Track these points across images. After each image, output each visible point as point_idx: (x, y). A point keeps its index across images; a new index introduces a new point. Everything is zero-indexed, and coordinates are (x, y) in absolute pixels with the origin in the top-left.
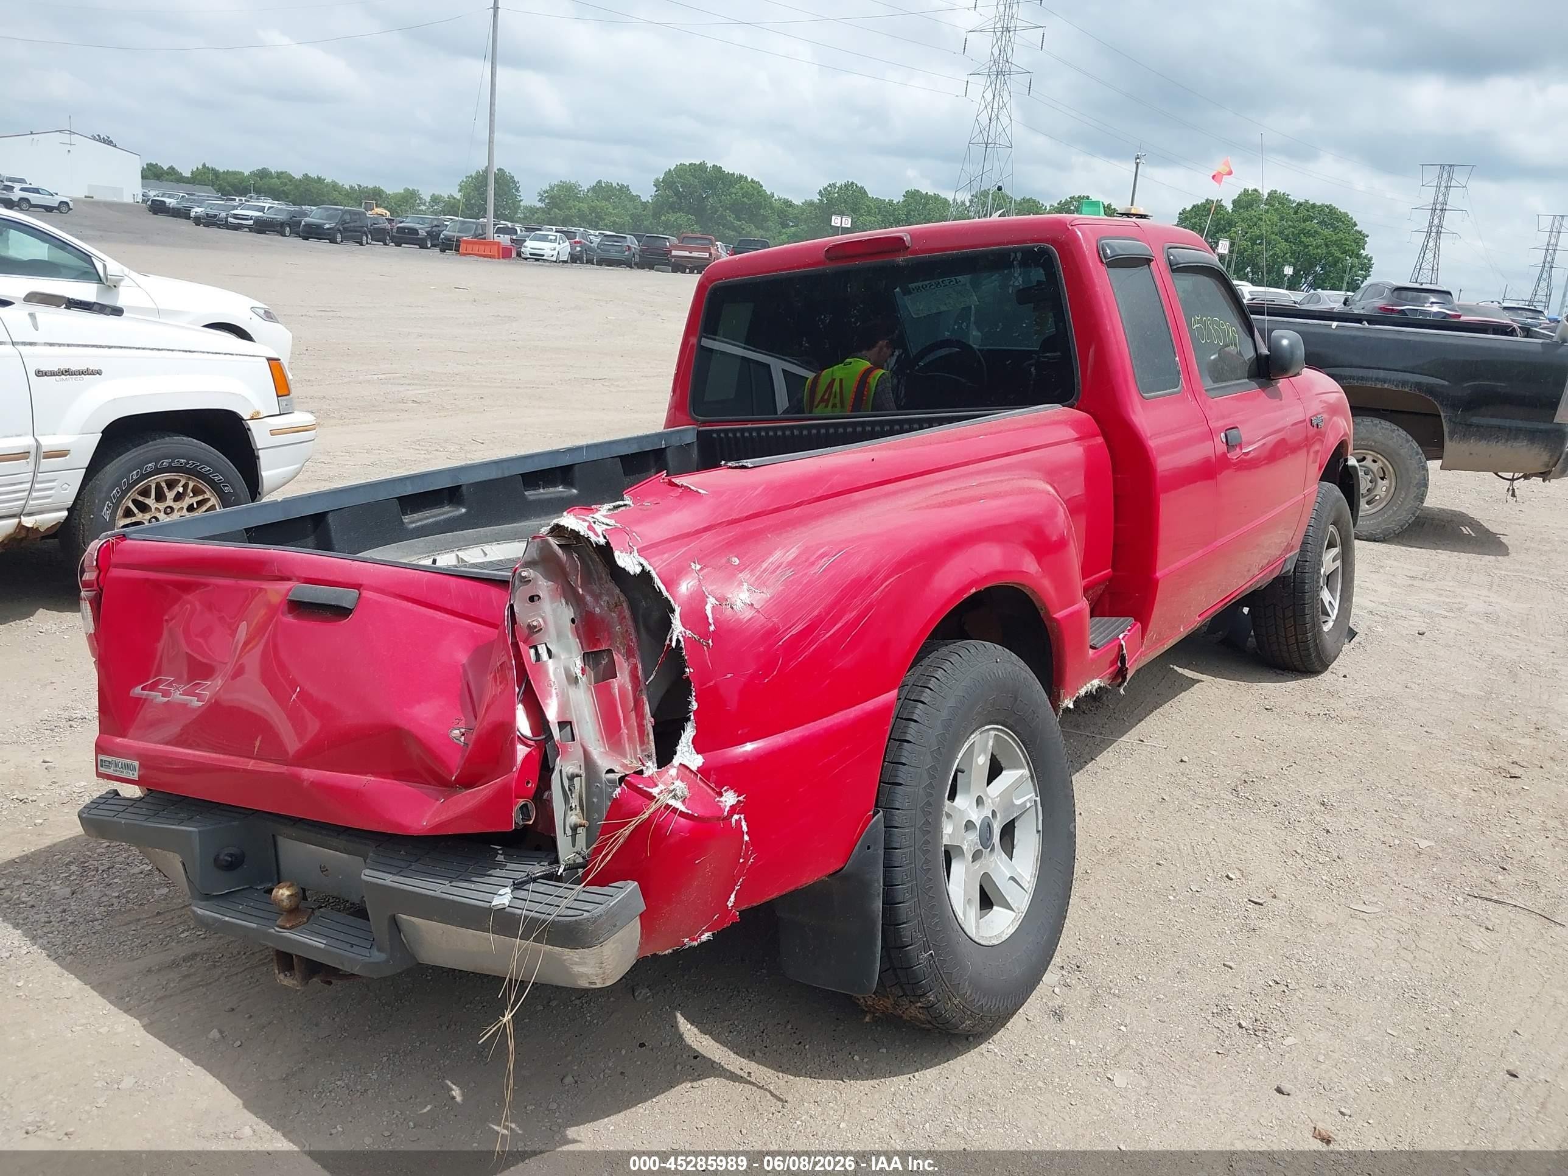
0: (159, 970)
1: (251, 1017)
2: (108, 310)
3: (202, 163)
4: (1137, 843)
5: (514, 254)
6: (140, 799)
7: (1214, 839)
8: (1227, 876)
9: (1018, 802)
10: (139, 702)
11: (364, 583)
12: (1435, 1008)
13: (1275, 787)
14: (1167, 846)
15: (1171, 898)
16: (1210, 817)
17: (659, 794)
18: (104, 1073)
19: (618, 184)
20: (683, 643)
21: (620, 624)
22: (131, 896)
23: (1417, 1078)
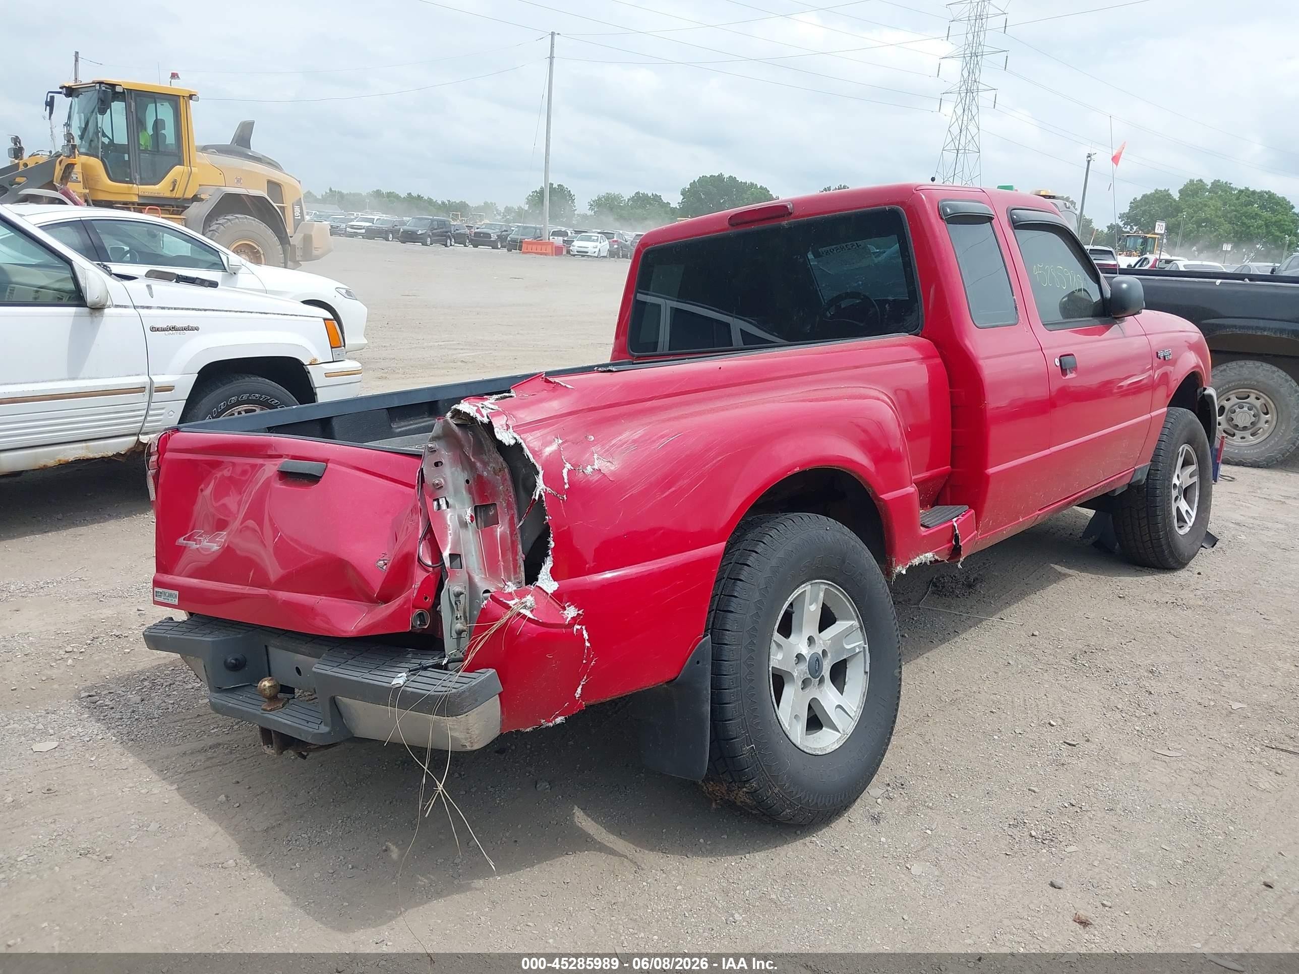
0: (192, 753)
1: (250, 788)
2: (207, 283)
3: (329, 188)
4: (977, 696)
5: (564, 252)
6: (184, 622)
7: (1045, 695)
8: (1050, 724)
9: (848, 647)
10: (182, 549)
11: (331, 458)
12: (1209, 831)
13: (1111, 657)
14: (1002, 699)
15: (996, 737)
16: (1046, 679)
17: (514, 605)
18: (139, 820)
19: (653, 195)
20: (544, 497)
21: (503, 484)
22: (182, 703)
23: (1178, 883)
